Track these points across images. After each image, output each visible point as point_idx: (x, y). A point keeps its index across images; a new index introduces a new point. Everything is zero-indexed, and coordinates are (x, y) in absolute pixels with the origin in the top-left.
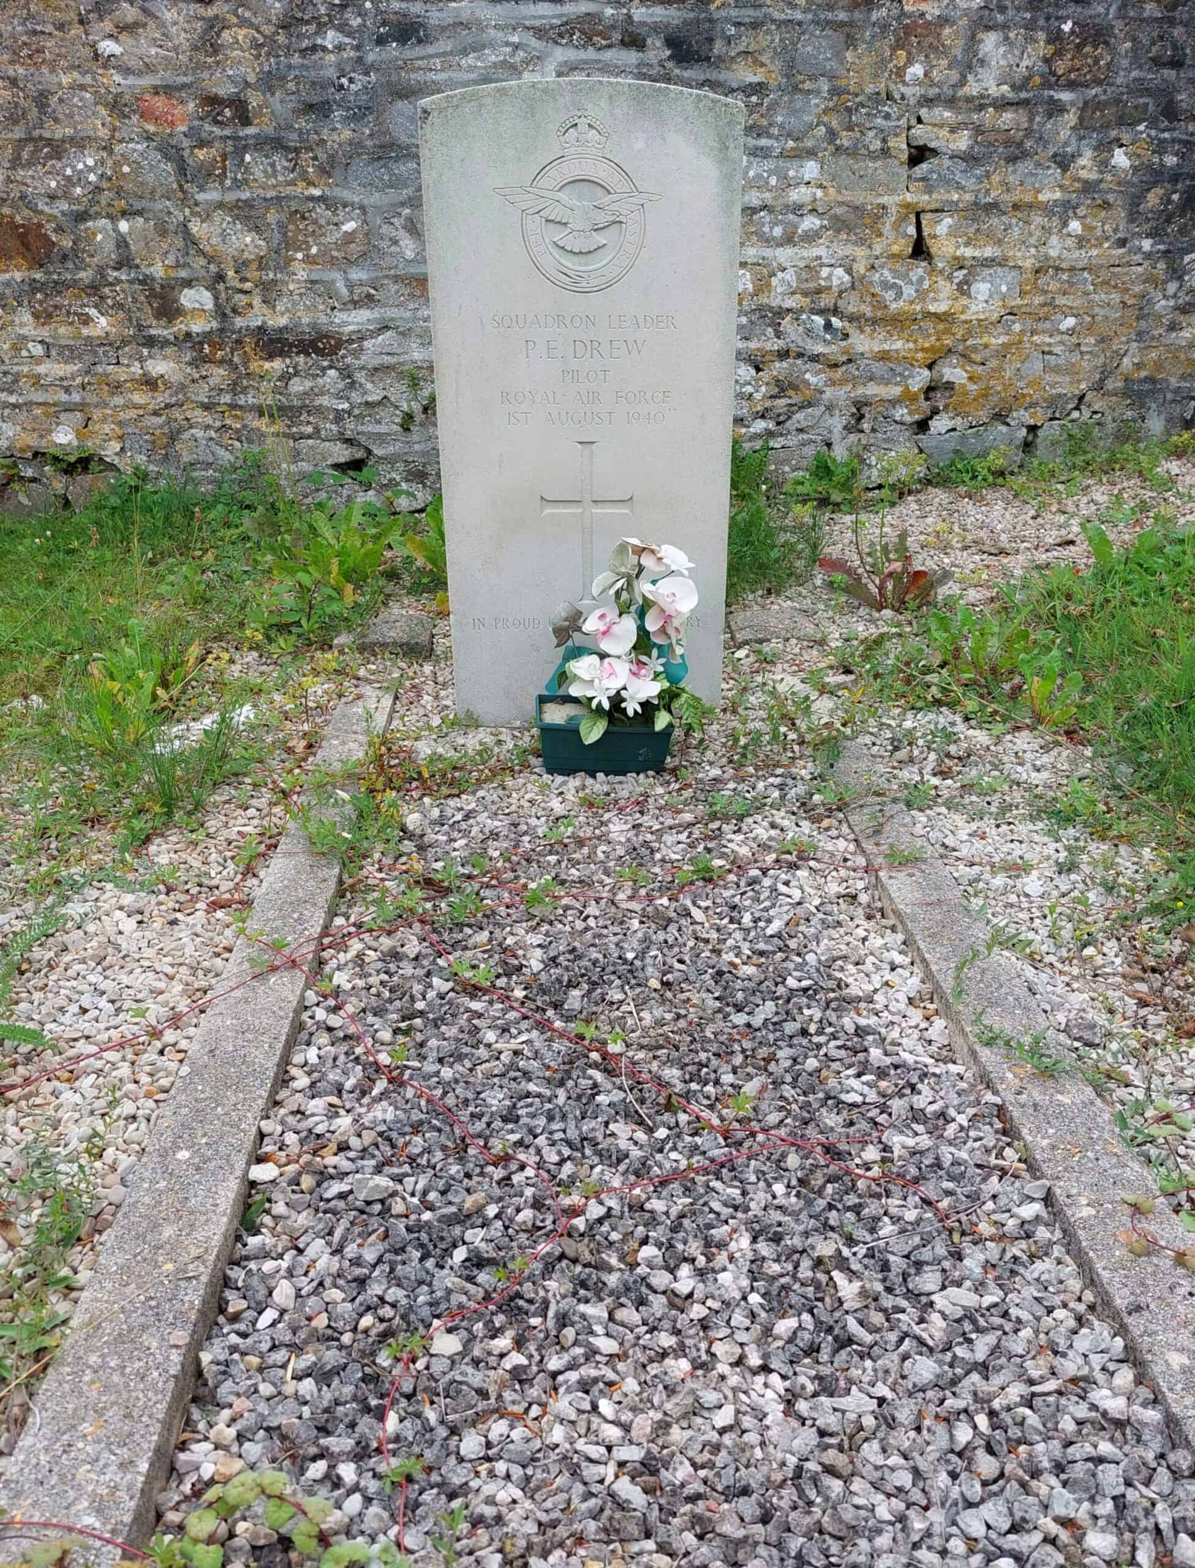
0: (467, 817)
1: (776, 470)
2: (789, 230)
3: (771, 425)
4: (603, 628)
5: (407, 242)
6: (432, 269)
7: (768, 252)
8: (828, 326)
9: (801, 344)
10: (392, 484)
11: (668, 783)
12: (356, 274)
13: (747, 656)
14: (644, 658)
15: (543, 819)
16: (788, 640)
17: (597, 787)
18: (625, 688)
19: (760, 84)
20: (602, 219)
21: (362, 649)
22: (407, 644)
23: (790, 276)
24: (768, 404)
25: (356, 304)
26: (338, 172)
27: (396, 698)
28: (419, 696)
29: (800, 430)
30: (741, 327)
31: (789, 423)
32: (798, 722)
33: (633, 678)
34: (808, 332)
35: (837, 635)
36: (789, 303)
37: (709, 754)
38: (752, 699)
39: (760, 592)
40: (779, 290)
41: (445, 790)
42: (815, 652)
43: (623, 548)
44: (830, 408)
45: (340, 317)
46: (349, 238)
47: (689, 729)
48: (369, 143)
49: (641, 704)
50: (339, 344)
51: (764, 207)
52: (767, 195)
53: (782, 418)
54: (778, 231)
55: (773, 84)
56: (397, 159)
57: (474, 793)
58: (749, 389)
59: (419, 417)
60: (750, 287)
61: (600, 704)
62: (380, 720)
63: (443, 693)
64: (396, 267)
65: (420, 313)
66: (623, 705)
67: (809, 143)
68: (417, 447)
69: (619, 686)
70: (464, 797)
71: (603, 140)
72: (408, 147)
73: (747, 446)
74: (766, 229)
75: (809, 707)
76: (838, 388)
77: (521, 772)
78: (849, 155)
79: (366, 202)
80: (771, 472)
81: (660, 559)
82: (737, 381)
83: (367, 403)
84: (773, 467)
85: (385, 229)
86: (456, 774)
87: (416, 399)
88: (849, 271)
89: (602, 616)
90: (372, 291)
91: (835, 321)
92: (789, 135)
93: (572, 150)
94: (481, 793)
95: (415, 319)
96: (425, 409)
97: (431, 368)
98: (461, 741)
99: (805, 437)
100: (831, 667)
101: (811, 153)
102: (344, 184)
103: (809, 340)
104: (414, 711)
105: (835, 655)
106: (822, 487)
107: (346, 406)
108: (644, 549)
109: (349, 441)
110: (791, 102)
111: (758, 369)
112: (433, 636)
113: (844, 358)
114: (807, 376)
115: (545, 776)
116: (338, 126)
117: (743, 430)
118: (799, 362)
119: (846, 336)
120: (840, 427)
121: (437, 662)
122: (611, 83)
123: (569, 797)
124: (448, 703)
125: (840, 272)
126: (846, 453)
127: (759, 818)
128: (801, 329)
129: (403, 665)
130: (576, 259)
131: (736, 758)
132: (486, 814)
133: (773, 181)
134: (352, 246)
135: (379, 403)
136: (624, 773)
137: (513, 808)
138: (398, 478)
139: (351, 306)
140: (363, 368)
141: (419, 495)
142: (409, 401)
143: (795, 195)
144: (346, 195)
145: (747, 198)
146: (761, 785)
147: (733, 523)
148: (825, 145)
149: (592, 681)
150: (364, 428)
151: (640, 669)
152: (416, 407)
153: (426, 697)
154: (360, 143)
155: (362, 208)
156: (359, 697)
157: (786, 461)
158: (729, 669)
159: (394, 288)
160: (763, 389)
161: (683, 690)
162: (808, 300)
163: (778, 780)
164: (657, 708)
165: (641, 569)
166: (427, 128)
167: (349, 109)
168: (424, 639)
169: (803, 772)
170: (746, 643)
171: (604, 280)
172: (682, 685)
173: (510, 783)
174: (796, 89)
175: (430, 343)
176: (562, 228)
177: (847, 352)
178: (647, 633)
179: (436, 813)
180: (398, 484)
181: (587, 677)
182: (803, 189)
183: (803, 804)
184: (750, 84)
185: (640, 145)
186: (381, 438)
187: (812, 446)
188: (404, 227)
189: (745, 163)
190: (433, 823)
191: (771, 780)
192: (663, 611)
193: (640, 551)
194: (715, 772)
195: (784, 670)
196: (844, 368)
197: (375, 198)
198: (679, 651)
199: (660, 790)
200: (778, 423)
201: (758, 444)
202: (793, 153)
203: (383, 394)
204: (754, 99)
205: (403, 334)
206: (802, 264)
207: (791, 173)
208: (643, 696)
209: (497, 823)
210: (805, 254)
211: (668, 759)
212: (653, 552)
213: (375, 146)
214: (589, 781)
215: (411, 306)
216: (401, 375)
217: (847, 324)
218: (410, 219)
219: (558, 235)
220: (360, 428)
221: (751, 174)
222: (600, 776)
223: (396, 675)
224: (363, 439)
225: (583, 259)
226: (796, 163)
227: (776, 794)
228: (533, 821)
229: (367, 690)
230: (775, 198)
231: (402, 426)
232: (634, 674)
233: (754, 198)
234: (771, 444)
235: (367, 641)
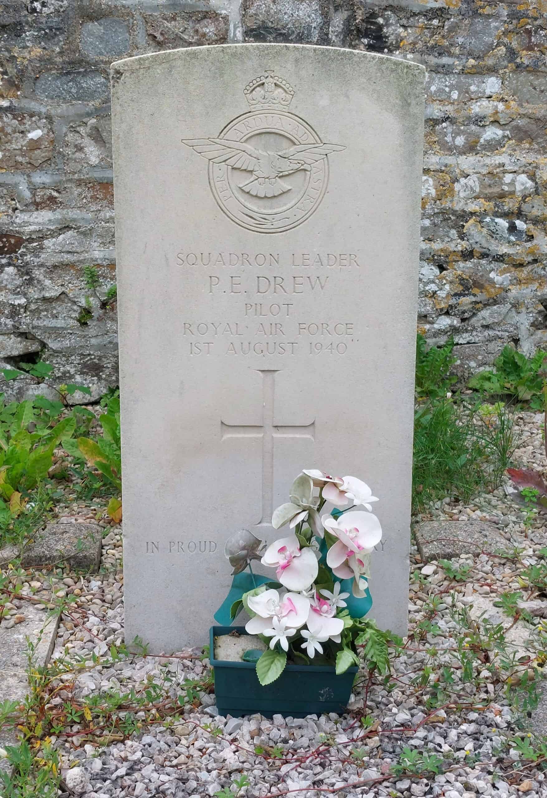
0: (131, 770)
1: (461, 365)
2: (472, 139)
3: (456, 322)
4: (283, 562)
5: (92, 149)
6: (115, 175)
7: (450, 160)
8: (512, 228)
9: (485, 245)
10: (65, 377)
11: (352, 728)
12: (39, 178)
13: (435, 573)
14: (326, 593)
15: (214, 773)
16: (478, 555)
17: (275, 733)
18: (305, 627)
19: (441, 9)
20: (287, 167)
21: (27, 564)
22: (75, 557)
23: (473, 182)
24: (453, 301)
25: (38, 206)
26: (27, 85)
27: (61, 620)
28: (85, 616)
29: (487, 327)
30: (424, 229)
31: (474, 319)
32: (491, 655)
33: (315, 615)
34: (493, 234)
35: (531, 552)
36: (472, 207)
37: (396, 694)
38: (441, 623)
39: (447, 500)
40: (462, 195)
41: (108, 735)
42: (507, 571)
43: (304, 480)
44: (516, 306)
45: (20, 218)
46: (35, 145)
47: (374, 667)
48: (58, 60)
49: (322, 644)
50: (20, 242)
51: (447, 119)
52: (449, 108)
53: (466, 316)
54: (460, 141)
55: (454, 9)
56: (85, 74)
57: (140, 738)
58: (432, 287)
59: (97, 312)
60: (433, 192)
61: (278, 645)
62: (43, 649)
63: (110, 613)
64: (80, 172)
65: (102, 214)
66: (303, 646)
67: (490, 62)
68: (93, 341)
69: (300, 624)
70: (129, 743)
71: (289, 97)
72: (96, 64)
73: (431, 341)
74: (449, 139)
75: (502, 638)
76: (523, 286)
77: (191, 711)
78: (529, 72)
79: (53, 112)
80: (456, 367)
81: (343, 492)
82: (420, 280)
83: (44, 299)
84: (459, 362)
85: (70, 137)
86: (122, 714)
87: (94, 295)
88: (532, 177)
89: (282, 550)
90: (55, 194)
91: (519, 224)
92: (470, 54)
93: (259, 106)
94: (147, 739)
95: (97, 220)
96: (104, 305)
97: (112, 266)
98: (127, 673)
99: (491, 333)
100: (525, 588)
101: (492, 70)
102: (32, 96)
103: (492, 241)
104: (79, 635)
105: (528, 575)
106: (510, 383)
107: (23, 301)
108: (325, 483)
109: (24, 335)
110: (471, 25)
111: (442, 268)
112: (102, 547)
113: (530, 259)
114: (492, 275)
115: (218, 718)
116: (29, 44)
117: (427, 326)
118: (484, 262)
119: (531, 238)
120: (527, 324)
121: (106, 576)
122: (297, 49)
123: (244, 744)
124: (115, 625)
125: (523, 178)
126: (534, 349)
127: (451, 776)
128: (485, 231)
129: (69, 581)
130: (261, 203)
131: (425, 698)
132: (152, 766)
133: (455, 95)
134: (37, 152)
135: (57, 298)
136: (303, 716)
137: (182, 758)
138: (72, 371)
139: (33, 208)
140: (42, 265)
141: (94, 388)
142: (87, 297)
143: (476, 108)
144: (34, 106)
145: (429, 111)
146: (453, 734)
147: (418, 424)
148: (505, 63)
149: (271, 618)
150: (40, 323)
151: (321, 605)
152: (94, 303)
153: (93, 619)
154: (50, 61)
155: (49, 118)
156: (21, 621)
157: (473, 357)
158: (416, 587)
159: (76, 191)
160: (447, 287)
161: (368, 625)
162: (492, 204)
163: (471, 728)
164: (340, 648)
165: (323, 502)
166: (119, 87)
167: (41, 29)
168: (93, 552)
169: (498, 719)
170: (433, 557)
171: (288, 222)
172: (366, 619)
173: (179, 724)
174: (476, 14)
175: (112, 242)
176: (249, 175)
177: (533, 253)
178: (330, 570)
179: (97, 765)
180: (72, 377)
181: (265, 615)
182: (485, 102)
183: (500, 761)
184: (432, 9)
185: (324, 102)
186: (57, 332)
187: (499, 342)
188: (89, 135)
189: (427, 79)
190: (95, 777)
191: (464, 727)
192: (345, 547)
193: (322, 485)
194: (403, 716)
195: (475, 591)
196: (530, 267)
197: (63, 109)
198: (363, 585)
199: (342, 738)
200: (463, 320)
201: (442, 340)
202: (474, 70)
203: (60, 290)
204: (435, 22)
205: (84, 234)
206: (484, 171)
207: (473, 88)
208: (324, 636)
209: (164, 778)
210: (488, 161)
211: (352, 698)
212: (335, 485)
213: (64, 62)
214: (266, 724)
215: (94, 208)
216: (80, 272)
217: (531, 226)
218: (96, 129)
219: (244, 181)
220: (35, 322)
221: (433, 88)
222: (278, 718)
223: (62, 593)
224: (38, 334)
225: (267, 203)
226: (476, 79)
227: (470, 746)
228: (203, 775)
229: (30, 612)
230: (457, 111)
231: (79, 321)
232: (315, 610)
233: (436, 111)
234: (456, 340)
235: (33, 554)
